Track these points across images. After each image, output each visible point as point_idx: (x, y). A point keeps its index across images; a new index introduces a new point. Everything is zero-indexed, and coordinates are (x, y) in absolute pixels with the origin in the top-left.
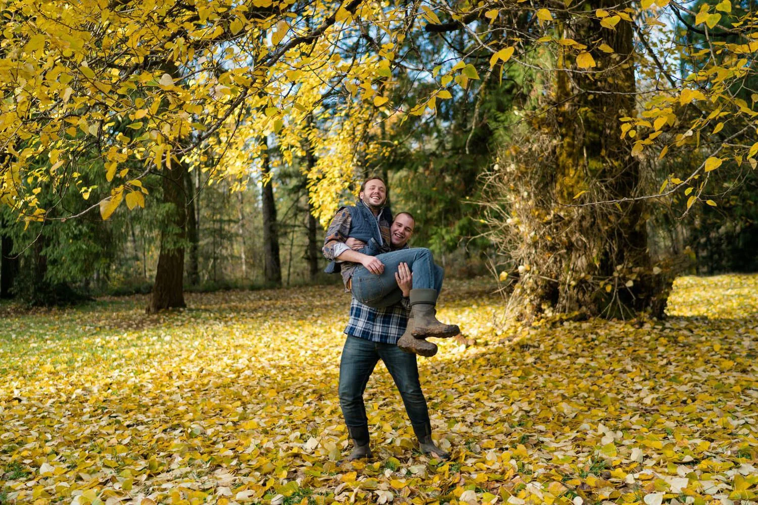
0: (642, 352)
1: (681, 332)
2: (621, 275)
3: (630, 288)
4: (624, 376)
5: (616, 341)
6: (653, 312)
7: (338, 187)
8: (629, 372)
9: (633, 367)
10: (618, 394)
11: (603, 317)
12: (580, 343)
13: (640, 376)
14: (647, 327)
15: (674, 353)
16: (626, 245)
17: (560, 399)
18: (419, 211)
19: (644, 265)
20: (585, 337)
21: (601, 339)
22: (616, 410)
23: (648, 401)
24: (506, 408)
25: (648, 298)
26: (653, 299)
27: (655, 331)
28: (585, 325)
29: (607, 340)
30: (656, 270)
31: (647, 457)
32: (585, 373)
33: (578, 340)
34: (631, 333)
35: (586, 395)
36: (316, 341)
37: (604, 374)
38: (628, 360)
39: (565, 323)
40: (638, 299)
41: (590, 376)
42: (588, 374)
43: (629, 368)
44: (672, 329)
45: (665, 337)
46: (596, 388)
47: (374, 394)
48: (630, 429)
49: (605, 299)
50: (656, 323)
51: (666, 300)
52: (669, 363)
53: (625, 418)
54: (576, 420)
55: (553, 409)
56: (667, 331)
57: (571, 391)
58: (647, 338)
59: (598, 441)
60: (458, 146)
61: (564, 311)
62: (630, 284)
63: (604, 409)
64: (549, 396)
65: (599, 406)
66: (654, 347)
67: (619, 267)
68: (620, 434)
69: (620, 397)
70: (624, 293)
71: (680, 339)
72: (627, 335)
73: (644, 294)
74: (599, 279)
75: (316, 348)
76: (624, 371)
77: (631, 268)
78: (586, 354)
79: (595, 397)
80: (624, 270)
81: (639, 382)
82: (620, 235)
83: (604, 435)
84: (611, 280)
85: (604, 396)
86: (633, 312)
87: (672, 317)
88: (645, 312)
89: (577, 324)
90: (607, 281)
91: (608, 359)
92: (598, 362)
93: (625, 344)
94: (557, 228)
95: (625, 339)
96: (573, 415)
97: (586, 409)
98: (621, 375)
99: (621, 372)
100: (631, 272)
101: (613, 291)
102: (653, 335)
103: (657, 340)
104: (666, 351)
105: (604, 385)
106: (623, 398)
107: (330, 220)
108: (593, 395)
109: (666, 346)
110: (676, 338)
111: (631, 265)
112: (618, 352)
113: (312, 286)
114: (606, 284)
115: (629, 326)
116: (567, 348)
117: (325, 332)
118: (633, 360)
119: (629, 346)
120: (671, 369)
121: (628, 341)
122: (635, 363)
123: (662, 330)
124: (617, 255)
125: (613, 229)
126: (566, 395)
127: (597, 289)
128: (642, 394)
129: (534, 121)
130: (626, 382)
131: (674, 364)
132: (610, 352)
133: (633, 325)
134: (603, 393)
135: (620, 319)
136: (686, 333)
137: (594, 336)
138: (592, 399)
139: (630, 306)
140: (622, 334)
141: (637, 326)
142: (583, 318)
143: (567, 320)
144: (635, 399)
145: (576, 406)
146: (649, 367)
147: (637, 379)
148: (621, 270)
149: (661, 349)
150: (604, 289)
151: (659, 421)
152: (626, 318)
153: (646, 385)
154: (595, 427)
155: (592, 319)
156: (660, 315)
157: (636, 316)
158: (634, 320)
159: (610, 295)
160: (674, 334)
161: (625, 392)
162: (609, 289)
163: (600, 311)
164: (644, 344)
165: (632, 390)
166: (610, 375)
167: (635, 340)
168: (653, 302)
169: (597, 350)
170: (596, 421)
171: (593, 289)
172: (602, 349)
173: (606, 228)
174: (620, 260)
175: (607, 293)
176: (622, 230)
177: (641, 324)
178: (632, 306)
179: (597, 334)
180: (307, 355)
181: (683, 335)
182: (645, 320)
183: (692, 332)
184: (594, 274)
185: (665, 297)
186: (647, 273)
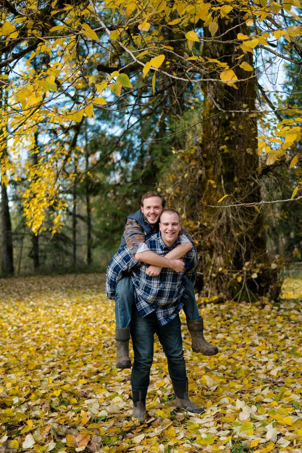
0: (265, 328)
1: (292, 312)
2: (248, 269)
3: (255, 279)
4: (253, 349)
5: (245, 319)
6: (272, 296)
7: (46, 204)
8: (257, 346)
9: (260, 341)
10: (250, 366)
11: (236, 300)
12: (219, 321)
13: (266, 349)
14: (268, 308)
15: (289, 329)
16: (252, 247)
17: (203, 372)
18: (108, 224)
19: (265, 262)
20: (222, 316)
21: (235, 317)
22: (249, 382)
23: (274, 373)
24: (159, 382)
25: (267, 286)
26: (271, 286)
27: (273, 311)
28: (222, 307)
29: (239, 319)
30: (274, 266)
31: (280, 435)
32: (223, 346)
33: (218, 319)
34: (256, 313)
35: (225, 368)
36: (23, 318)
37: (238, 347)
38: (255, 335)
39: (208, 305)
40: (260, 287)
41: (227, 350)
42: (226, 348)
43: (257, 342)
44: (285, 310)
45: (281, 316)
46: (232, 361)
47: (52, 368)
48: (263, 402)
49: (237, 287)
50: (274, 305)
51: (280, 287)
52: (286, 338)
53: (257, 390)
54: (216, 393)
55: (198, 381)
56: (282, 311)
57: (213, 364)
58: (268, 317)
59: (236, 417)
60: (136, 179)
61: (207, 296)
62: (255, 276)
63: (239, 381)
64: (195, 368)
65: (235, 378)
66: (274, 324)
67: (247, 264)
68: (254, 408)
69: (251, 369)
70: (250, 282)
71: (292, 317)
72: (253, 314)
73: (265, 283)
74: (232, 272)
75: (21, 324)
76: (253, 345)
77: (255, 264)
78: (223, 330)
79: (232, 369)
80: (251, 266)
81: (266, 355)
82: (247, 240)
83: (241, 410)
84: (241, 273)
85: (239, 369)
86: (257, 297)
87: (284, 300)
88: (266, 296)
89: (216, 306)
90: (238, 273)
91: (240, 335)
92: (233, 338)
93: (252, 322)
94: (201, 234)
95: (252, 318)
96: (215, 388)
97: (225, 381)
98: (251, 348)
99: (251, 346)
100: (255, 267)
101: (242, 281)
102: (272, 314)
103: (275, 318)
104: (283, 327)
105: (238, 357)
106: (254, 369)
107: (40, 229)
108: (230, 367)
109: (282, 323)
110: (289, 316)
111: (255, 262)
112: (247, 328)
113: (34, 276)
114: (237, 276)
115: (254, 307)
116: (209, 325)
117: (33, 311)
118: (259, 335)
119: (256, 323)
120: (289, 342)
121: (254, 319)
122: (261, 338)
123: (278, 310)
124: (245, 254)
125: (242, 236)
126: (209, 367)
127: (231, 279)
128: (269, 367)
129: (186, 157)
130: (255, 355)
131: (290, 338)
132: (242, 328)
133: (257, 307)
134: (238, 365)
135: (248, 301)
136: (296, 312)
137: (229, 316)
138: (229, 371)
139: (255, 292)
140: (250, 314)
141: (260, 307)
142: (220, 301)
143: (209, 303)
144: (263, 370)
145: (217, 379)
146: (272, 341)
147: (263, 352)
148: (248, 265)
149: (279, 326)
150: (236, 279)
151: (286, 393)
152: (252, 301)
153: (271, 358)
154: (233, 401)
155: (227, 302)
156: (276, 299)
157: (259, 300)
158: (258, 303)
159: (240, 284)
160: (287, 313)
161: (255, 364)
162: (240, 279)
163: (233, 295)
164: (266, 322)
165: (261, 362)
166: (242, 349)
167: (259, 318)
168: (272, 289)
169: (231, 328)
170: (233, 394)
171: (228, 280)
172: (235, 326)
173: (238, 234)
174: (248, 258)
175: (238, 283)
176: (249, 236)
177: (263, 306)
178: (257, 292)
179: (231, 314)
180: (13, 330)
181: (294, 314)
182: (266, 302)
183: (300, 311)
184: (229, 269)
185: (279, 285)
186: (267, 268)
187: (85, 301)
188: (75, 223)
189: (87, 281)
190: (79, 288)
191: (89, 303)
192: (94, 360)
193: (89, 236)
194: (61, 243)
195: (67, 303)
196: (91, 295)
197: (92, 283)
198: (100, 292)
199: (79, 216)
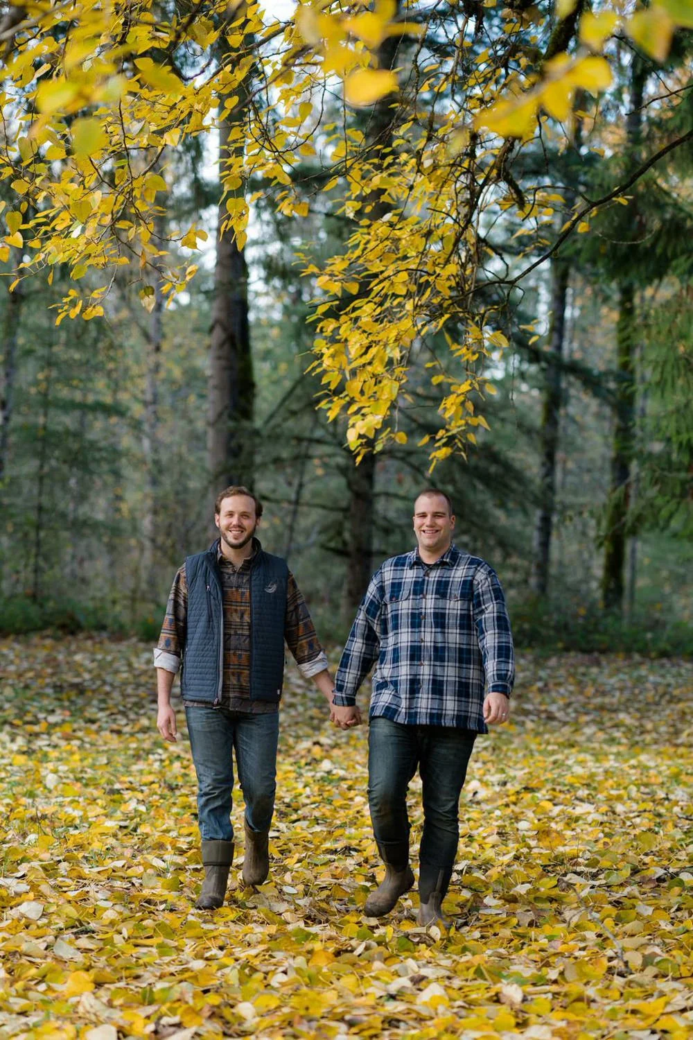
187: (568, 779)
188: (555, 401)
189: (590, 690)
190: (551, 717)
191: (583, 793)
192: (559, 1014)
193: (620, 468)
194: (482, 497)
195: (486, 784)
196: (598, 756)
197: (615, 699)
198: (645, 747)
199: (575, 369)
